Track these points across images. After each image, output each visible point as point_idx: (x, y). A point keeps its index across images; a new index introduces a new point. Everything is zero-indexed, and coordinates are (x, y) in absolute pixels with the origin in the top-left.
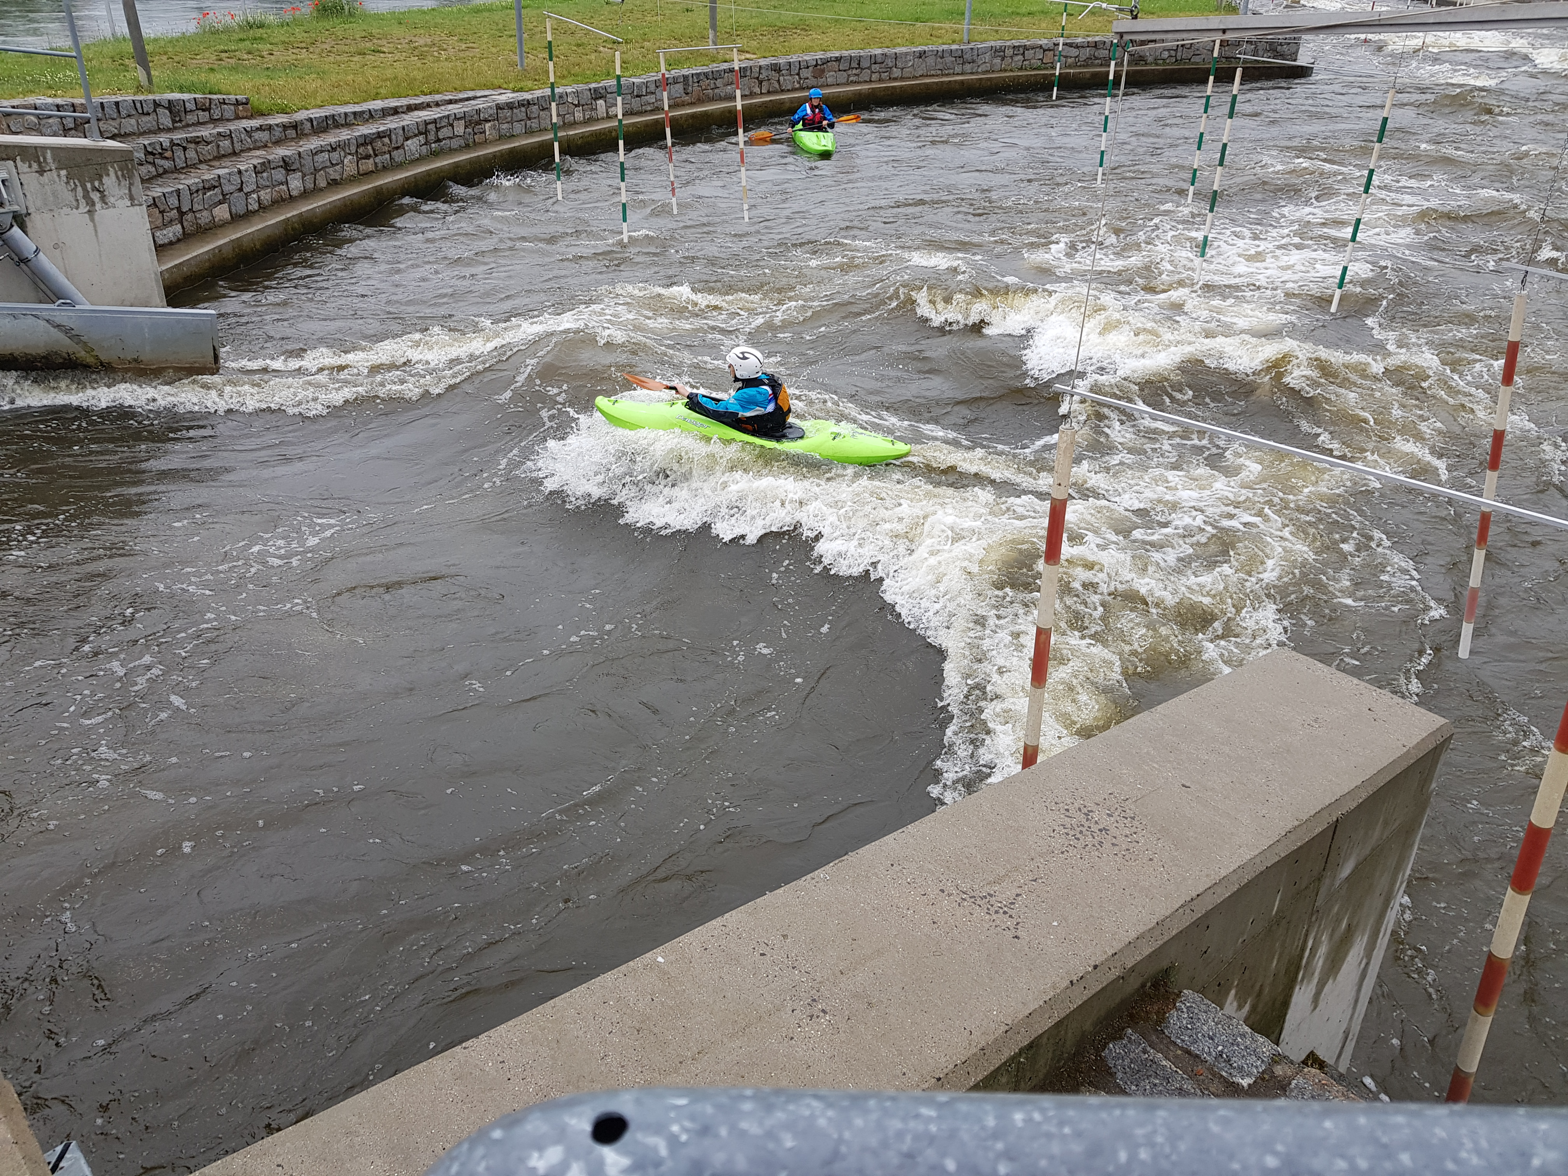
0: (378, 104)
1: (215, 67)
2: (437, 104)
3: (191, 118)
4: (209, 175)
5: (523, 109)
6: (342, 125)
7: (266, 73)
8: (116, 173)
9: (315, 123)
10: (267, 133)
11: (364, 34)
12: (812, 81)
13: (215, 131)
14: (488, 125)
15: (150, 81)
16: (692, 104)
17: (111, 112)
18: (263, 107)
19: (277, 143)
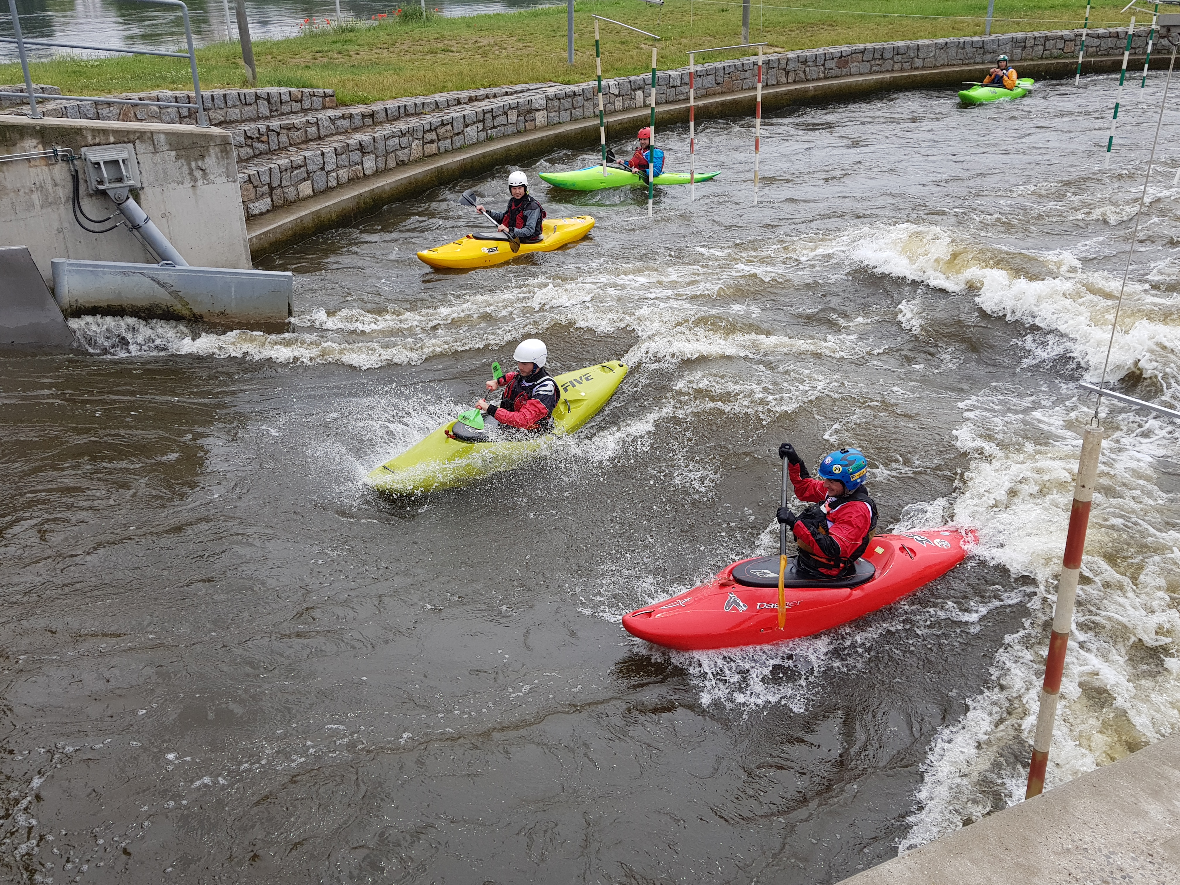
0: (444, 96)
1: (310, 64)
2: (495, 96)
3: (286, 108)
4: (297, 156)
5: (569, 99)
6: (412, 114)
7: (351, 70)
8: (216, 155)
9: (389, 112)
10: (348, 121)
11: (437, 36)
12: (836, 72)
13: (305, 120)
14: (537, 114)
15: (254, 77)
16: (722, 93)
17: (220, 103)
18: (347, 99)
19: (356, 129)
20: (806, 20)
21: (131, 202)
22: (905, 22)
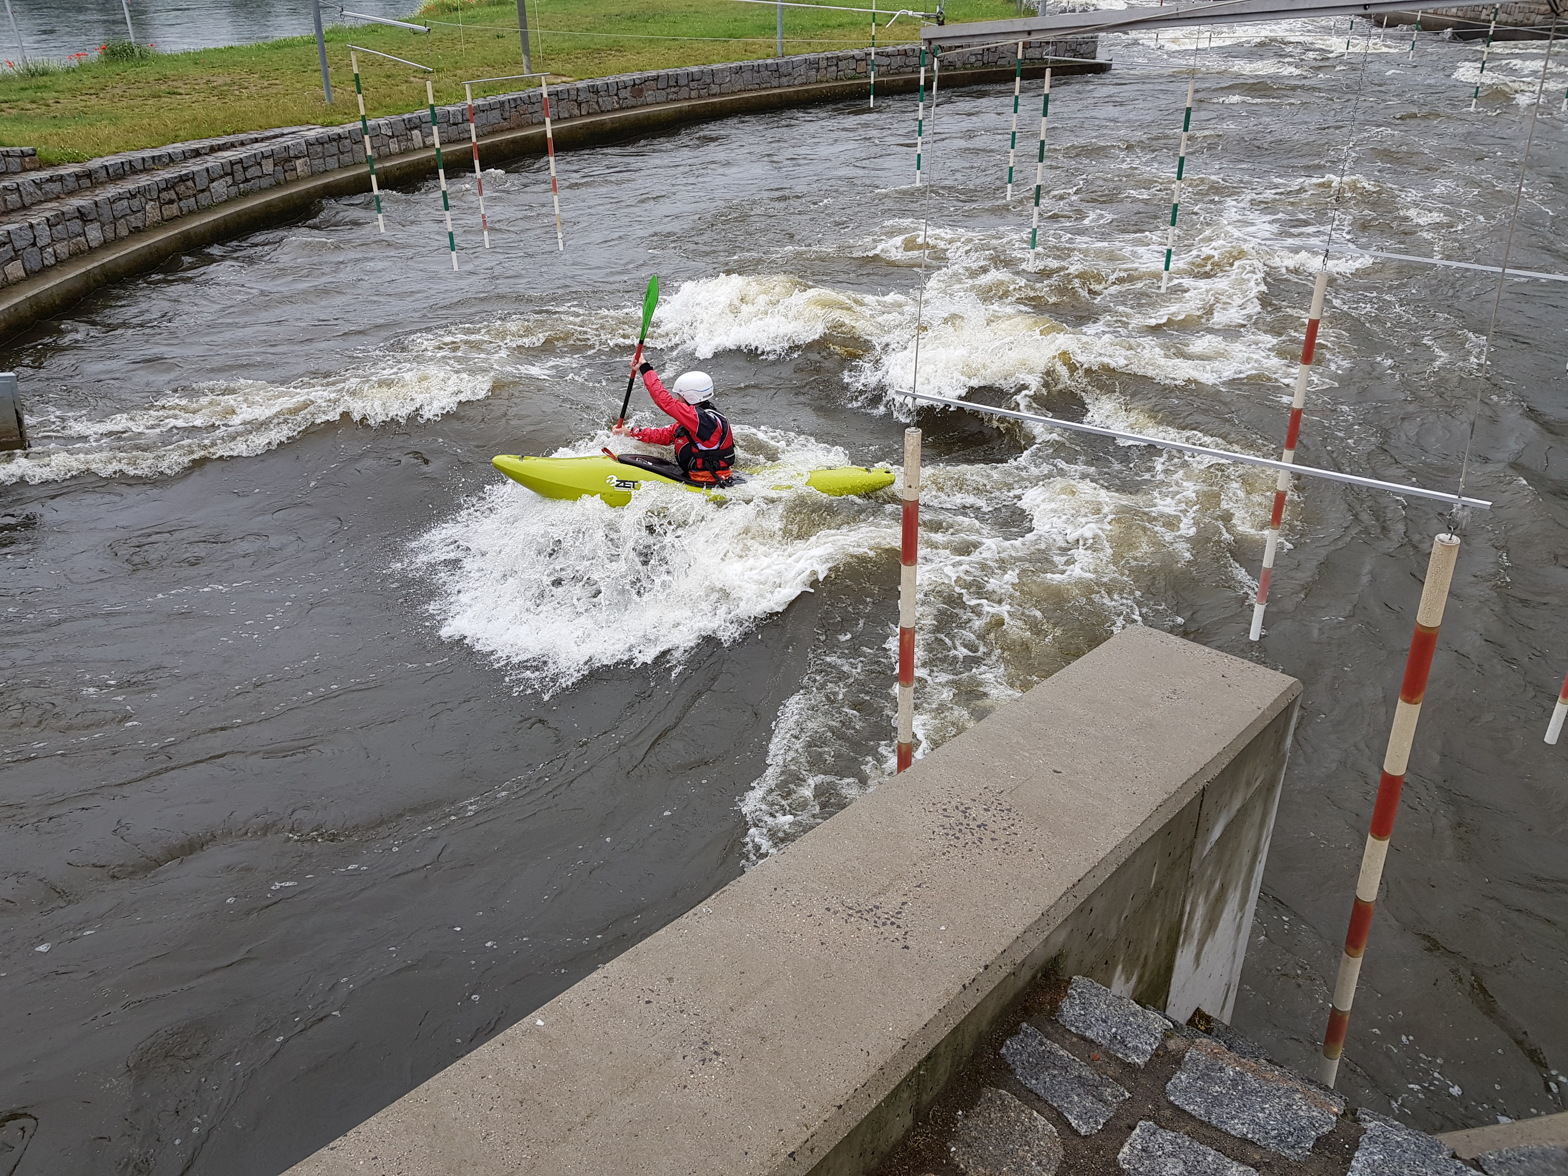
0: (178, 147)
2: (241, 145)
5: (334, 143)
6: (140, 171)
7: (53, 122)
9: (111, 171)
10: (58, 184)
11: (157, 76)
12: (631, 102)
13: (1, 186)
14: (299, 162)
16: (512, 129)
18: (52, 158)
19: (71, 193)
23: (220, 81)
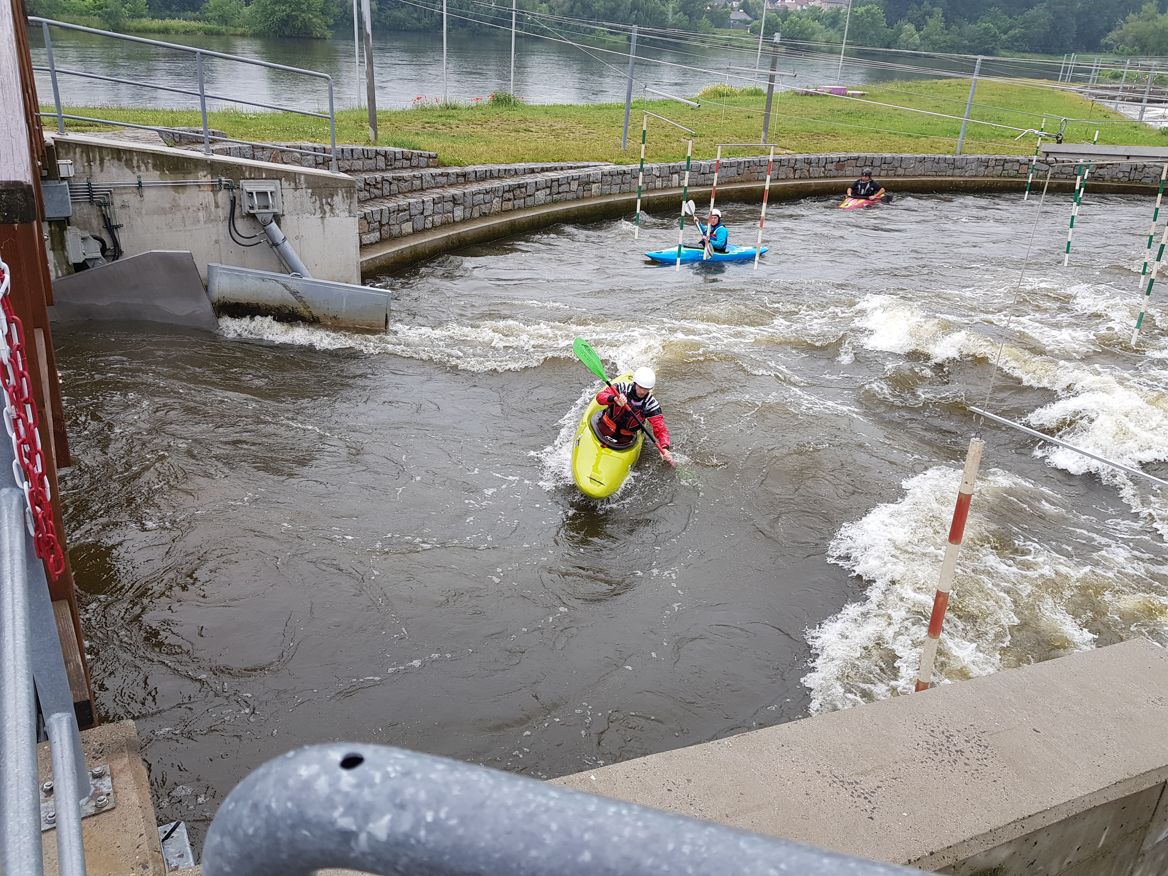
0: (522, 166)
1: (420, 132)
2: (562, 169)
3: (398, 164)
4: (403, 202)
5: (620, 176)
6: (496, 177)
7: (452, 139)
8: (342, 194)
9: (478, 174)
10: (445, 179)
11: (521, 118)
13: (412, 174)
14: (594, 186)
15: (376, 138)
16: (742, 182)
17: (347, 155)
18: (446, 161)
19: (451, 185)
20: (815, 131)
21: (274, 225)
22: (893, 138)
23: (558, 127)
